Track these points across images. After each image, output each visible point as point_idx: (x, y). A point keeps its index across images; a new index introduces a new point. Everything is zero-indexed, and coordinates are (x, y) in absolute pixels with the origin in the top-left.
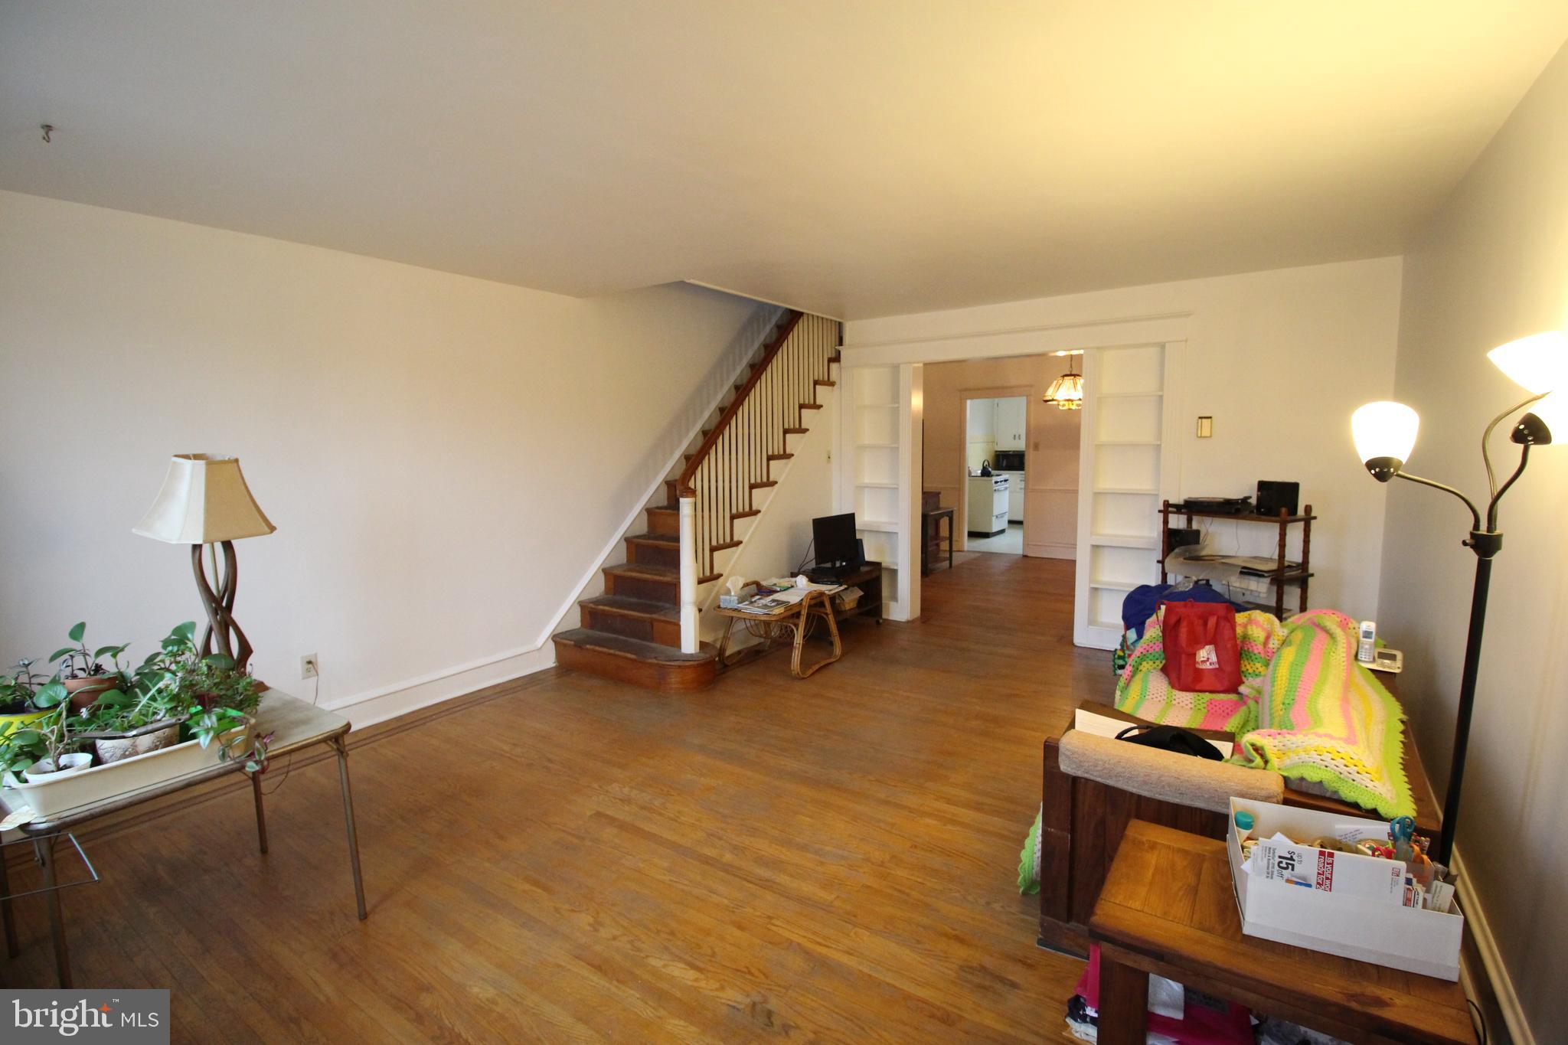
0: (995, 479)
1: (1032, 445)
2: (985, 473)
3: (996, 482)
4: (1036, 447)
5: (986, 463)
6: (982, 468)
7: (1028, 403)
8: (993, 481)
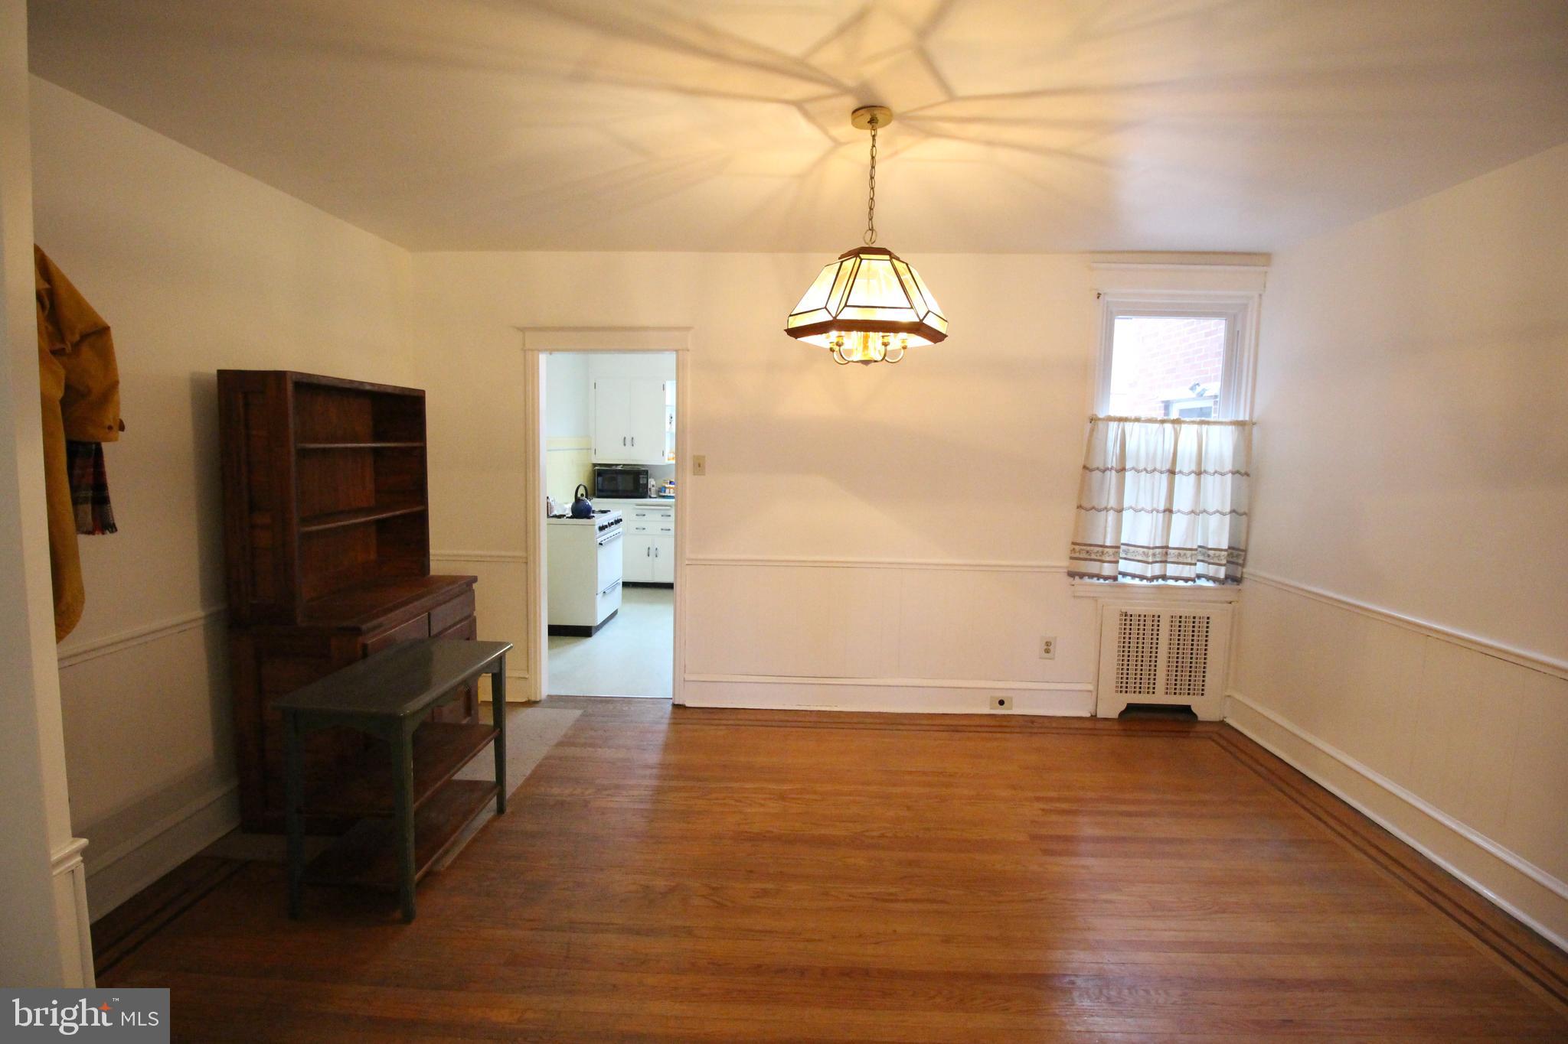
0: (601, 520)
1: (689, 464)
2: (581, 511)
3: (602, 528)
4: (699, 466)
5: (582, 491)
6: (573, 500)
7: (680, 367)
8: (597, 527)
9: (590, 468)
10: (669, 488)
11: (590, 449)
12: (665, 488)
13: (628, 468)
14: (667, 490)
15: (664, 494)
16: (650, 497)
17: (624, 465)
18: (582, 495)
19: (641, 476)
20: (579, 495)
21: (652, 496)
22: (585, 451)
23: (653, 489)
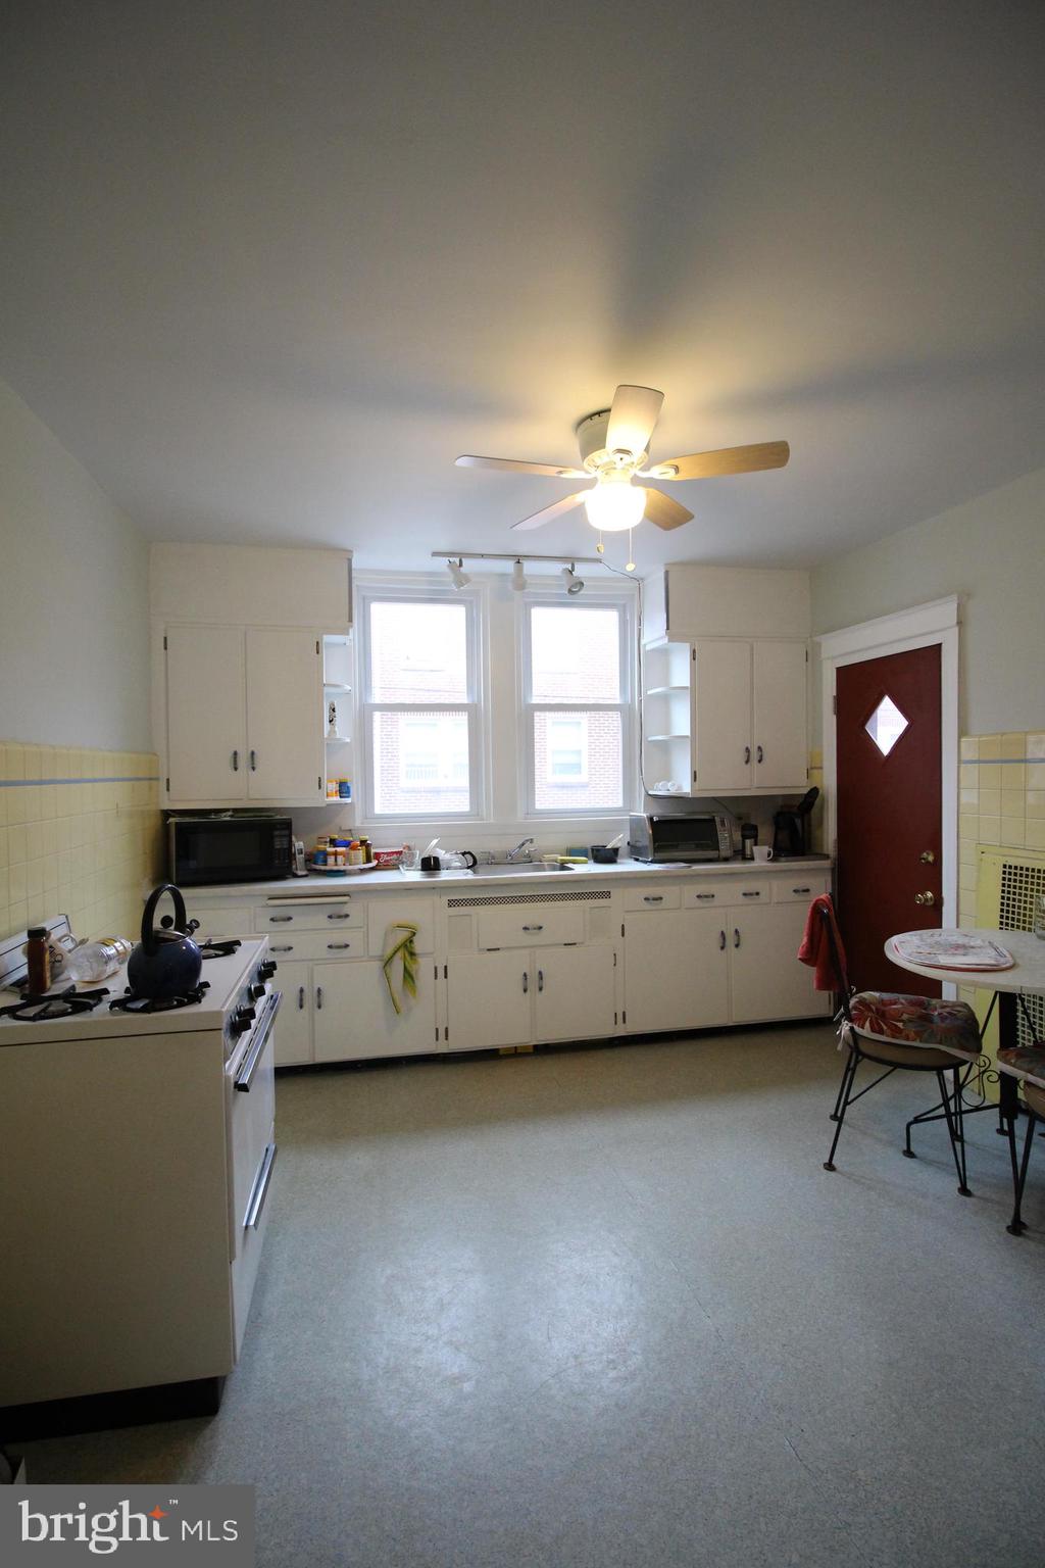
9: (154, 822)
10: (336, 854)
11: (157, 779)
12: (326, 854)
13: (245, 818)
14: (331, 860)
15: (323, 868)
16: (296, 876)
17: (235, 810)
18: (166, 921)
19: (277, 833)
20: (157, 924)
21: (300, 873)
22: (146, 783)
23: (300, 858)
